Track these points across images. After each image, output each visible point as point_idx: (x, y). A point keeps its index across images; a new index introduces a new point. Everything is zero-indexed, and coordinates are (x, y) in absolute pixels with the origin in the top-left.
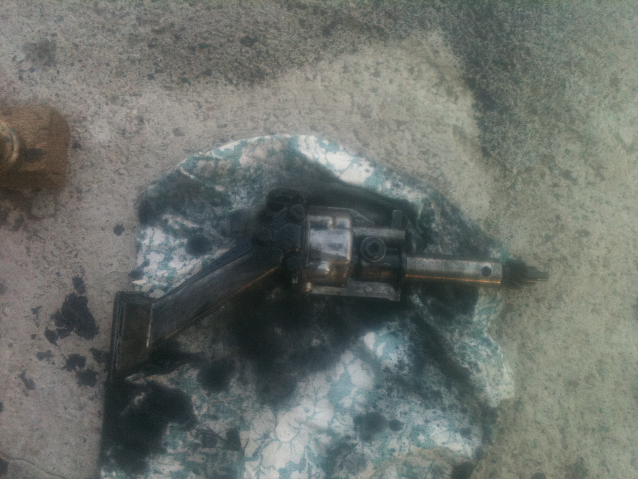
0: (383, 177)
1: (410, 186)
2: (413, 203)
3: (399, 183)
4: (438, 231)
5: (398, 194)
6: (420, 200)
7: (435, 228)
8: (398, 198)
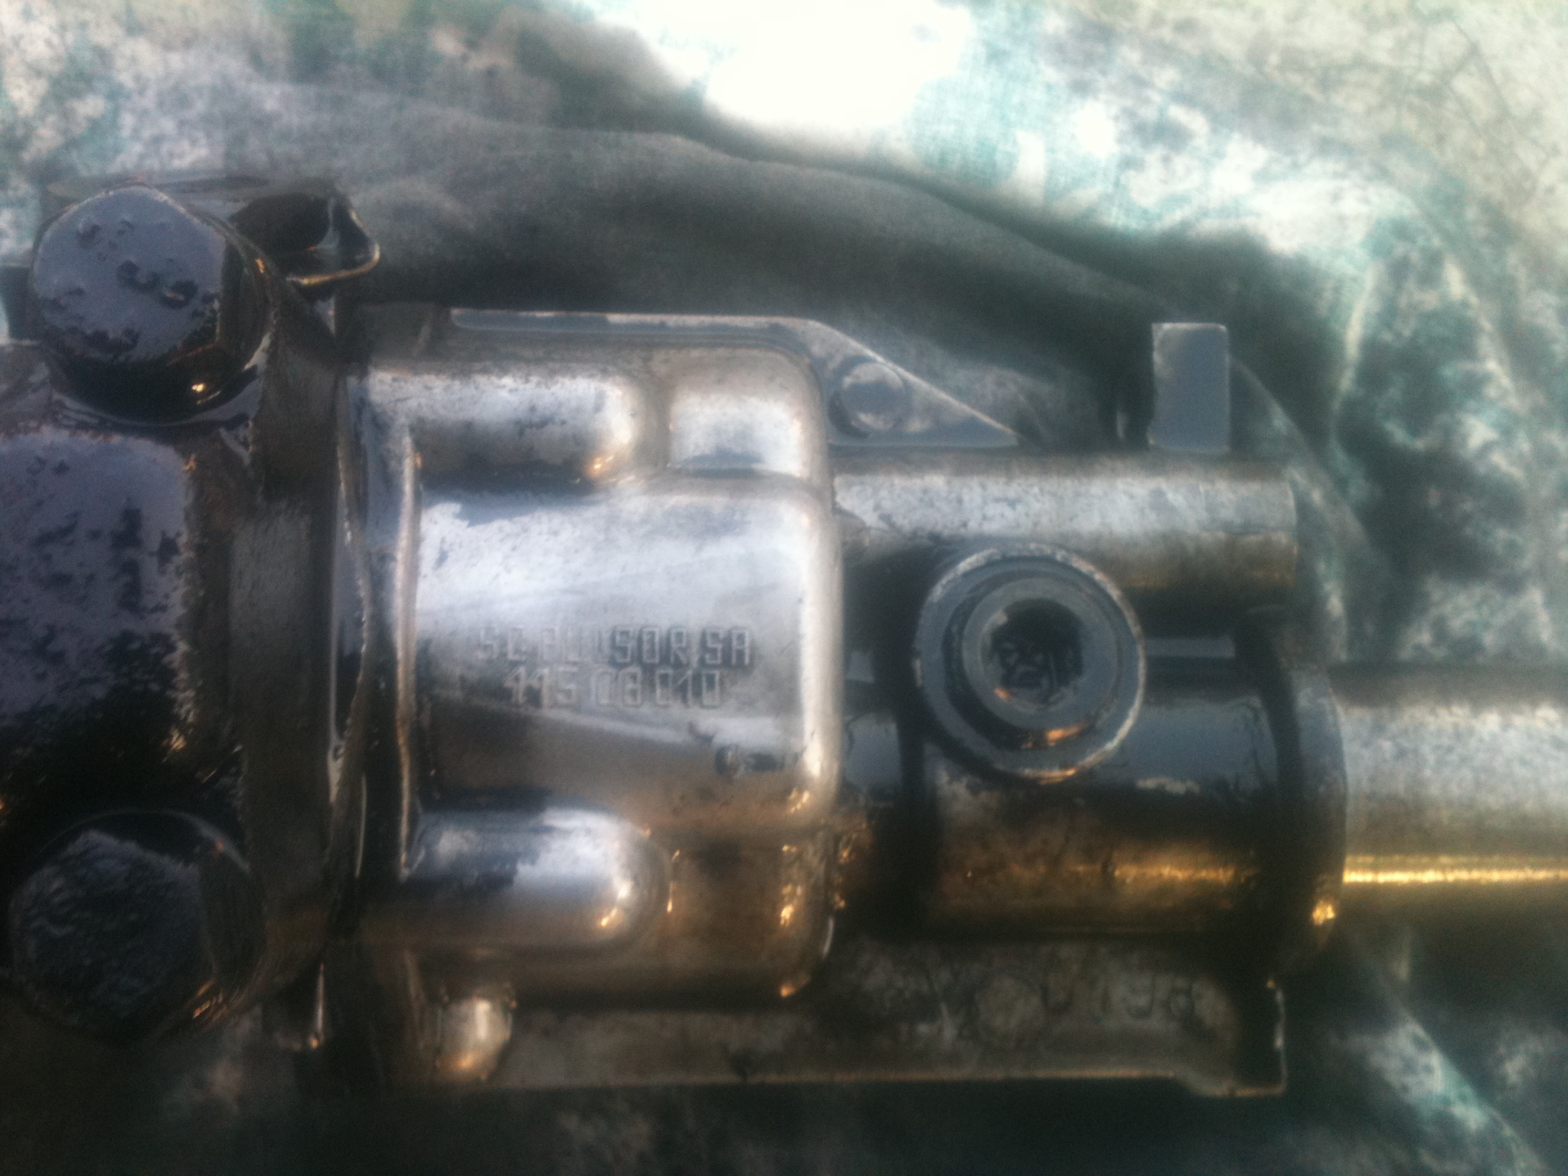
0: (1051, 74)
1: (1259, 138)
2: (1301, 261)
3: (1178, 113)
4: (1517, 473)
5: (1180, 200)
6: (1356, 235)
7: (1487, 447)
8: (1185, 225)
